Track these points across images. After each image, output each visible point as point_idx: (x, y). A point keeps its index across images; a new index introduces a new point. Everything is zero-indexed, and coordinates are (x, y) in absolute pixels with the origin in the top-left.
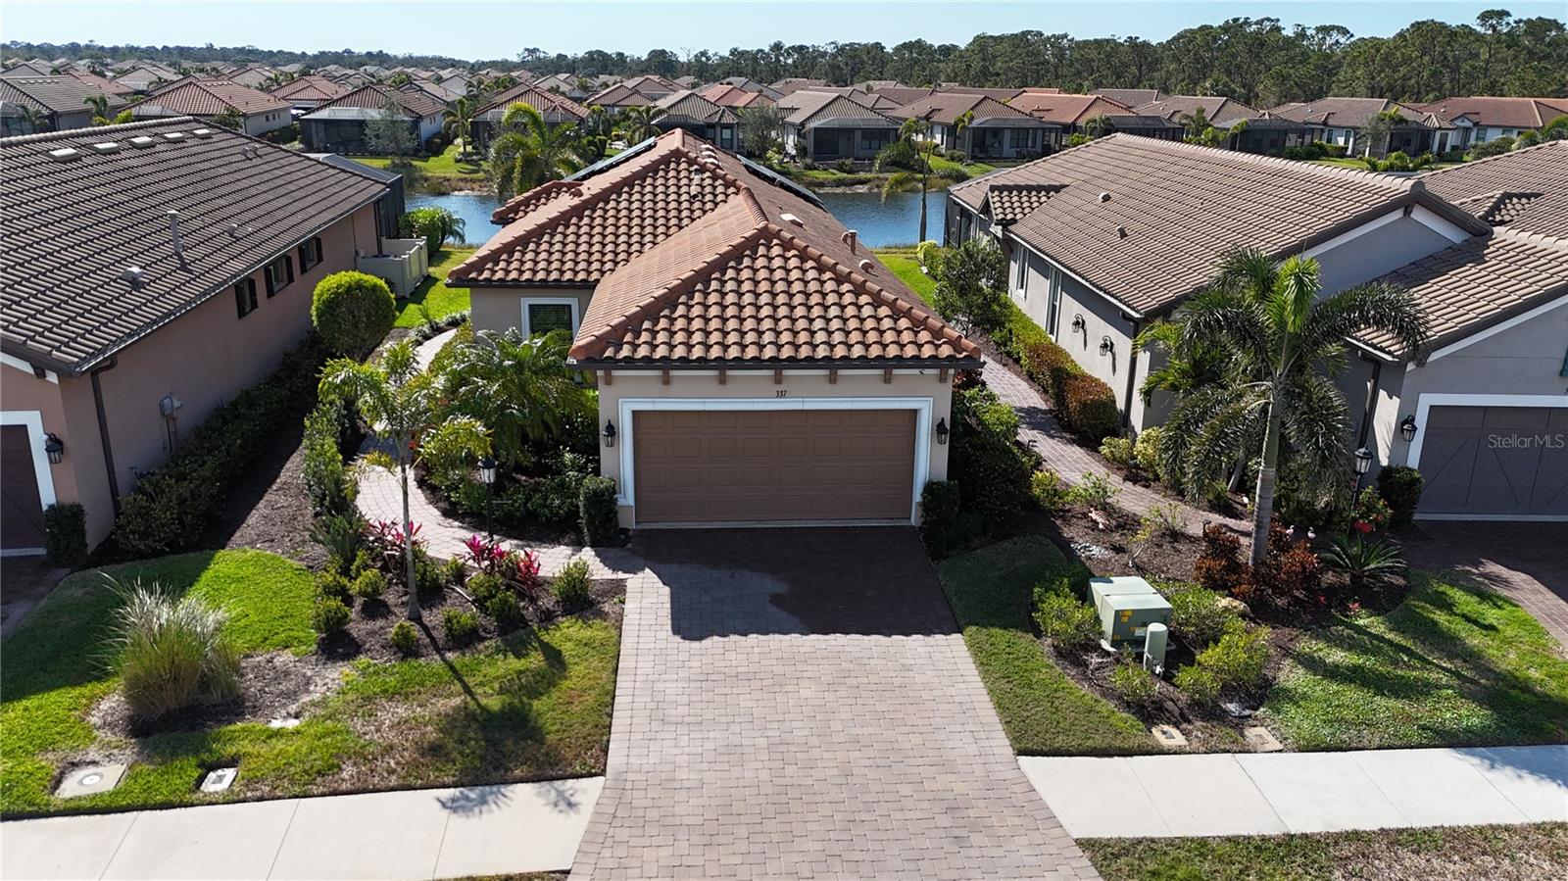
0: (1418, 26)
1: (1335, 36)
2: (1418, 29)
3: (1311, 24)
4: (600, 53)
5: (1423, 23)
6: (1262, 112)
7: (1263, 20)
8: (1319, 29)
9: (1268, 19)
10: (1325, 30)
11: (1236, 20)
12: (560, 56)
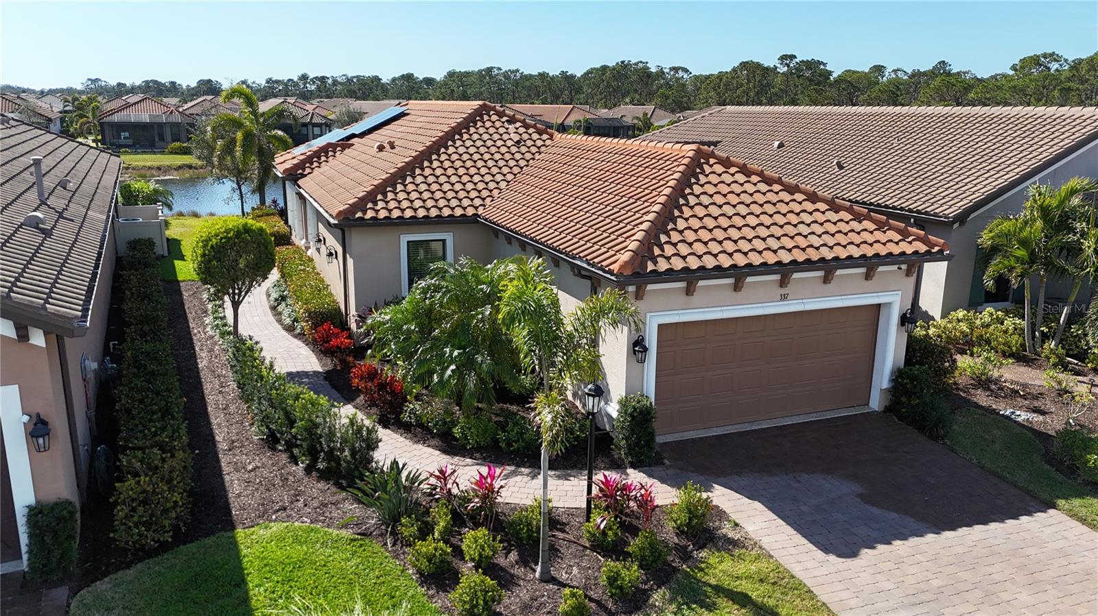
0: (744, 65)
1: (681, 73)
2: (744, 66)
3: (666, 66)
4: (155, 82)
5: (747, 62)
6: (679, 115)
7: (638, 63)
8: (671, 69)
9: (641, 62)
10: (676, 69)
11: (623, 62)
12: (119, 84)
